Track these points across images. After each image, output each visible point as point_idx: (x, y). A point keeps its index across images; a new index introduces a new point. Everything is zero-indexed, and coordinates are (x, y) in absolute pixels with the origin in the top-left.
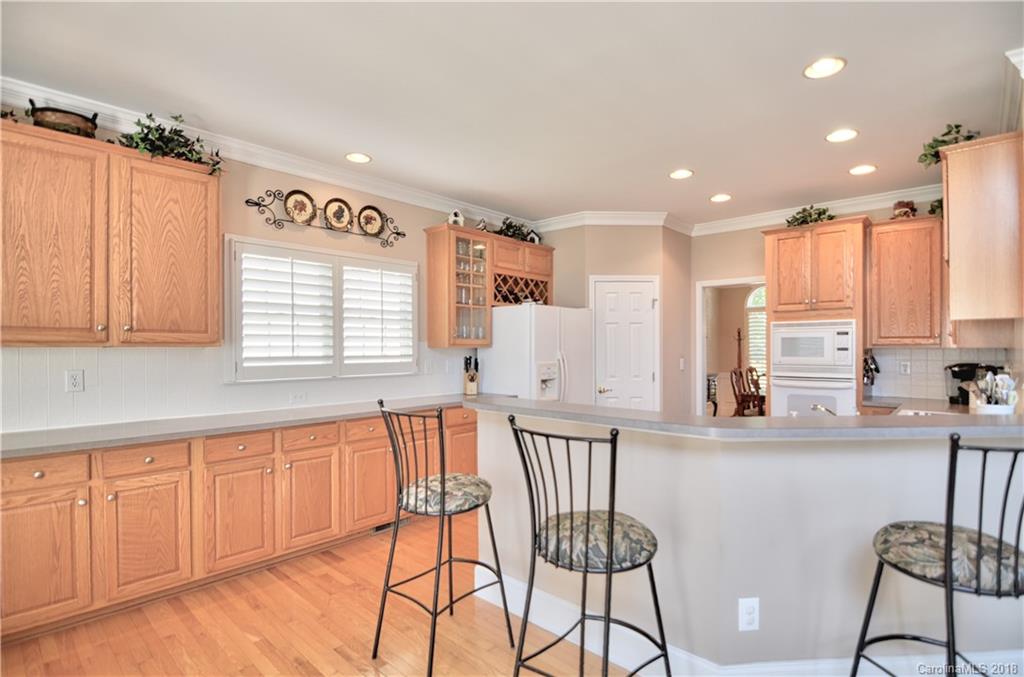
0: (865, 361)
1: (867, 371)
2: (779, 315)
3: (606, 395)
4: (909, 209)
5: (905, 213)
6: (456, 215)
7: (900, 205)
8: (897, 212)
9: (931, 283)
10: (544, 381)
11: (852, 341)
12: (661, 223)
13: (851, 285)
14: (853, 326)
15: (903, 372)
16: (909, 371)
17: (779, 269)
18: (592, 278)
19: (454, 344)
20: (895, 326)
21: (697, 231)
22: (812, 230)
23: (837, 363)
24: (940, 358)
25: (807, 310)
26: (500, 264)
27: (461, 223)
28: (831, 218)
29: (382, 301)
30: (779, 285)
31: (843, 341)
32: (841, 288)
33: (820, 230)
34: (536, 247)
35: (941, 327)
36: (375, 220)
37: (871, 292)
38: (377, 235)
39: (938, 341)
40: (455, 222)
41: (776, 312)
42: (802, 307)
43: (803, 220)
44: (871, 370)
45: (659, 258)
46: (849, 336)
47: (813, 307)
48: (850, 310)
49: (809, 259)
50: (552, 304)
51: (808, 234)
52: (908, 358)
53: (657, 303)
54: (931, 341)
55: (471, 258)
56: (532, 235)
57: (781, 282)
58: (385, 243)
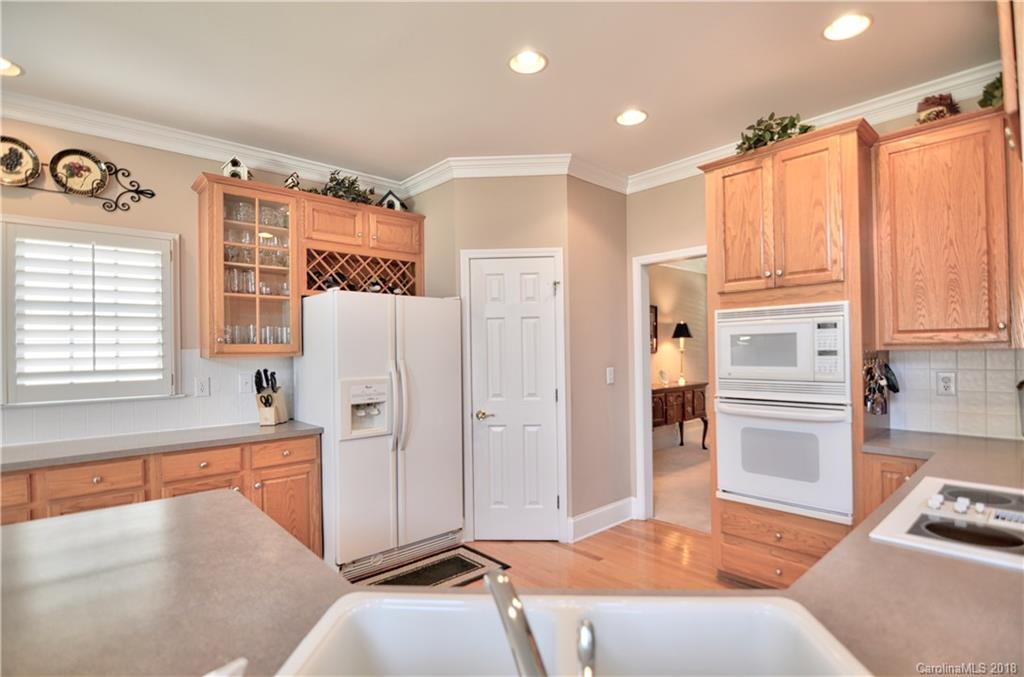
0: (869, 372)
1: (872, 391)
2: (725, 298)
3: (489, 421)
4: (945, 107)
5: (939, 115)
6: (235, 163)
7: (928, 102)
8: (923, 115)
9: (988, 228)
10: (356, 407)
11: (844, 338)
12: (565, 171)
13: (840, 242)
14: (844, 311)
15: (942, 389)
16: (953, 389)
17: (724, 223)
18: (465, 255)
19: (221, 353)
20: (923, 312)
21: (633, 185)
22: (774, 154)
23: (818, 377)
24: (1011, 366)
25: (768, 289)
26: (315, 235)
27: (244, 176)
28: (805, 129)
29: (94, 290)
30: (726, 251)
31: (828, 339)
32: (822, 249)
33: (785, 154)
34: (397, 215)
35: (1010, 310)
36: (88, 170)
37: (881, 253)
38: (92, 194)
39: (1004, 336)
40: (235, 175)
41: (722, 293)
42: (760, 284)
43: (757, 142)
44: (881, 389)
45: (562, 220)
46: (839, 330)
47: (779, 283)
48: (839, 286)
49: (771, 203)
50: (422, 295)
51: (768, 163)
52: (951, 365)
53: (561, 288)
54: (991, 336)
55: (257, 224)
56: (391, 198)
57: (729, 245)
58: (112, 206)
